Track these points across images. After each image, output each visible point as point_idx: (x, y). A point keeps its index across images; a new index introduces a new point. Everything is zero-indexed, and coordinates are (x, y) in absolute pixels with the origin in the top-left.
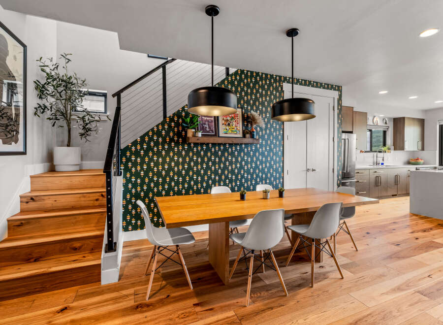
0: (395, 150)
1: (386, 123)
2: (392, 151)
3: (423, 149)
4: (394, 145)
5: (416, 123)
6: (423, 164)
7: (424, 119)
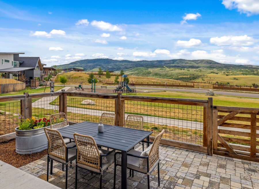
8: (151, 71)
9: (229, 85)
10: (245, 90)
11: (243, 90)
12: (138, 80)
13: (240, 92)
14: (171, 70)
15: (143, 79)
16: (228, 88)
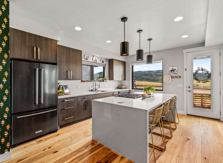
0: (109, 80)
1: (103, 62)
2: (108, 81)
3: (125, 79)
4: (109, 77)
5: (121, 64)
6: (125, 88)
7: (125, 62)
8: (145, 77)
9: (197, 86)
10: (209, 90)
11: (207, 90)
12: (138, 83)
13: (205, 91)
14: (158, 77)
15: (141, 83)
16: (197, 88)
